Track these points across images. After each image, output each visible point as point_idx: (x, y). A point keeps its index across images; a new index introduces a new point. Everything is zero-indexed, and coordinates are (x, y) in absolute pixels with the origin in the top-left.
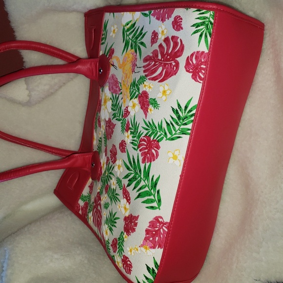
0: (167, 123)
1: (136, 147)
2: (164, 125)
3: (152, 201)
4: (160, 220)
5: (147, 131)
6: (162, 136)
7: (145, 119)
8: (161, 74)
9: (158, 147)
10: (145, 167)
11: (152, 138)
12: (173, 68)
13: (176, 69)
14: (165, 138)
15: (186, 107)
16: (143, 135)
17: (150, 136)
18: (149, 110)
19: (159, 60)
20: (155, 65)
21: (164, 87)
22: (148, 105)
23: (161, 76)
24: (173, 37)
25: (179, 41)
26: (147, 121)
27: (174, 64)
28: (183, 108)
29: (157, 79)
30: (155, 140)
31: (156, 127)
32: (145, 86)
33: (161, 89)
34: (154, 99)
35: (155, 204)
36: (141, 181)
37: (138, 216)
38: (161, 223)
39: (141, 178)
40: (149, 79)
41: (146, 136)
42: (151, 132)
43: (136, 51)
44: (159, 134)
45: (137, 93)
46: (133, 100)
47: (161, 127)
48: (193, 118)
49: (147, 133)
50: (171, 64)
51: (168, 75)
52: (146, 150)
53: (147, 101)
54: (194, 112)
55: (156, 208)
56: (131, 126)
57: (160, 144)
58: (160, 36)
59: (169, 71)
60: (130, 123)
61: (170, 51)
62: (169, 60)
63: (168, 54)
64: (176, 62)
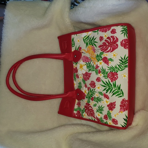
0: (118, 65)
1: (106, 78)
2: (118, 66)
3: (120, 94)
4: (124, 100)
5: (110, 70)
6: (118, 70)
7: (108, 66)
8: (110, 49)
9: (117, 74)
10: (113, 83)
11: (113, 72)
12: (116, 46)
13: (117, 46)
14: (119, 71)
15: (124, 58)
16: (109, 72)
17: (112, 71)
18: (109, 63)
19: (107, 45)
20: (106, 47)
21: (113, 53)
22: (108, 61)
23: (111, 50)
24: (111, 37)
25: (115, 37)
26: (109, 67)
27: (115, 45)
28: (123, 59)
29: (109, 52)
30: (115, 72)
31: (114, 68)
32: (104, 55)
33: (113, 54)
34: (111, 59)
35: (121, 95)
36: (113, 89)
37: (115, 102)
38: (125, 101)
39: (112, 88)
40: (105, 52)
41: (110, 72)
43: (93, 45)
44: (116, 70)
45: (101, 59)
46: (99, 61)
47: (116, 67)
48: (128, 61)
49: (111, 71)
50: (114, 45)
51: (113, 49)
52: (112, 77)
53: (107, 60)
54: (127, 59)
55: (122, 96)
56: (101, 71)
57: (118, 73)
58: (104, 37)
59: (114, 47)
60: (100, 70)
61: (112, 41)
62: (112, 44)
63: (111, 42)
64: (116, 44)
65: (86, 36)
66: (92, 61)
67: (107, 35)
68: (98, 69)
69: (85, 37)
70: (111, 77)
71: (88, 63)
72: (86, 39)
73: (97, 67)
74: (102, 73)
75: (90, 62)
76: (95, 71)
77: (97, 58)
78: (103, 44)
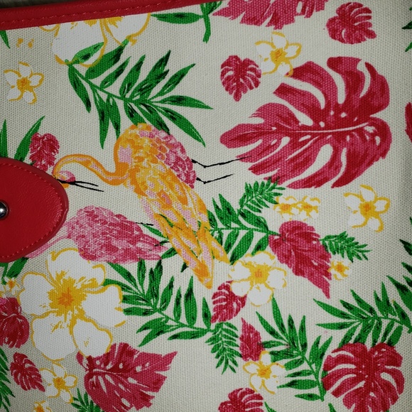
0: (398, 286)
1: (315, 391)
2: (394, 296)
5: (344, 331)
6: (396, 325)
7: (324, 299)
8: (334, 163)
11: (369, 344)
12: (373, 141)
13: (383, 140)
14: (405, 329)
16: (335, 344)
17: (360, 339)
18: (332, 271)
20: (295, 145)
21: (360, 196)
22: (326, 257)
23: (338, 168)
24: (334, 63)
25: (361, 67)
26: (334, 302)
27: (370, 129)
29: (326, 180)
30: (382, 345)
31: (371, 310)
32: (286, 208)
33: (354, 203)
34: (342, 236)
40: (293, 186)
41: (344, 345)
42: (360, 327)
43: (161, 126)
44: (385, 323)
45: (258, 236)
46: (247, 258)
47: (385, 304)
49: (347, 337)
50: (361, 132)
51: (358, 165)
52: (362, 384)
53: (314, 249)
56: (265, 337)
57: (399, 348)
58: (265, 66)
59: (360, 148)
60: (259, 327)
61: (341, 98)
62: (348, 122)
63: (339, 109)
64: (374, 122)
65: (96, 48)
66: (172, 252)
67: (291, 52)
68: (236, 321)
69: (86, 57)
70: (355, 381)
71: (132, 267)
72: (93, 72)
73: (229, 302)
74: (276, 356)
75: (150, 264)
76: (209, 335)
77: (226, 233)
78: (260, 121)
